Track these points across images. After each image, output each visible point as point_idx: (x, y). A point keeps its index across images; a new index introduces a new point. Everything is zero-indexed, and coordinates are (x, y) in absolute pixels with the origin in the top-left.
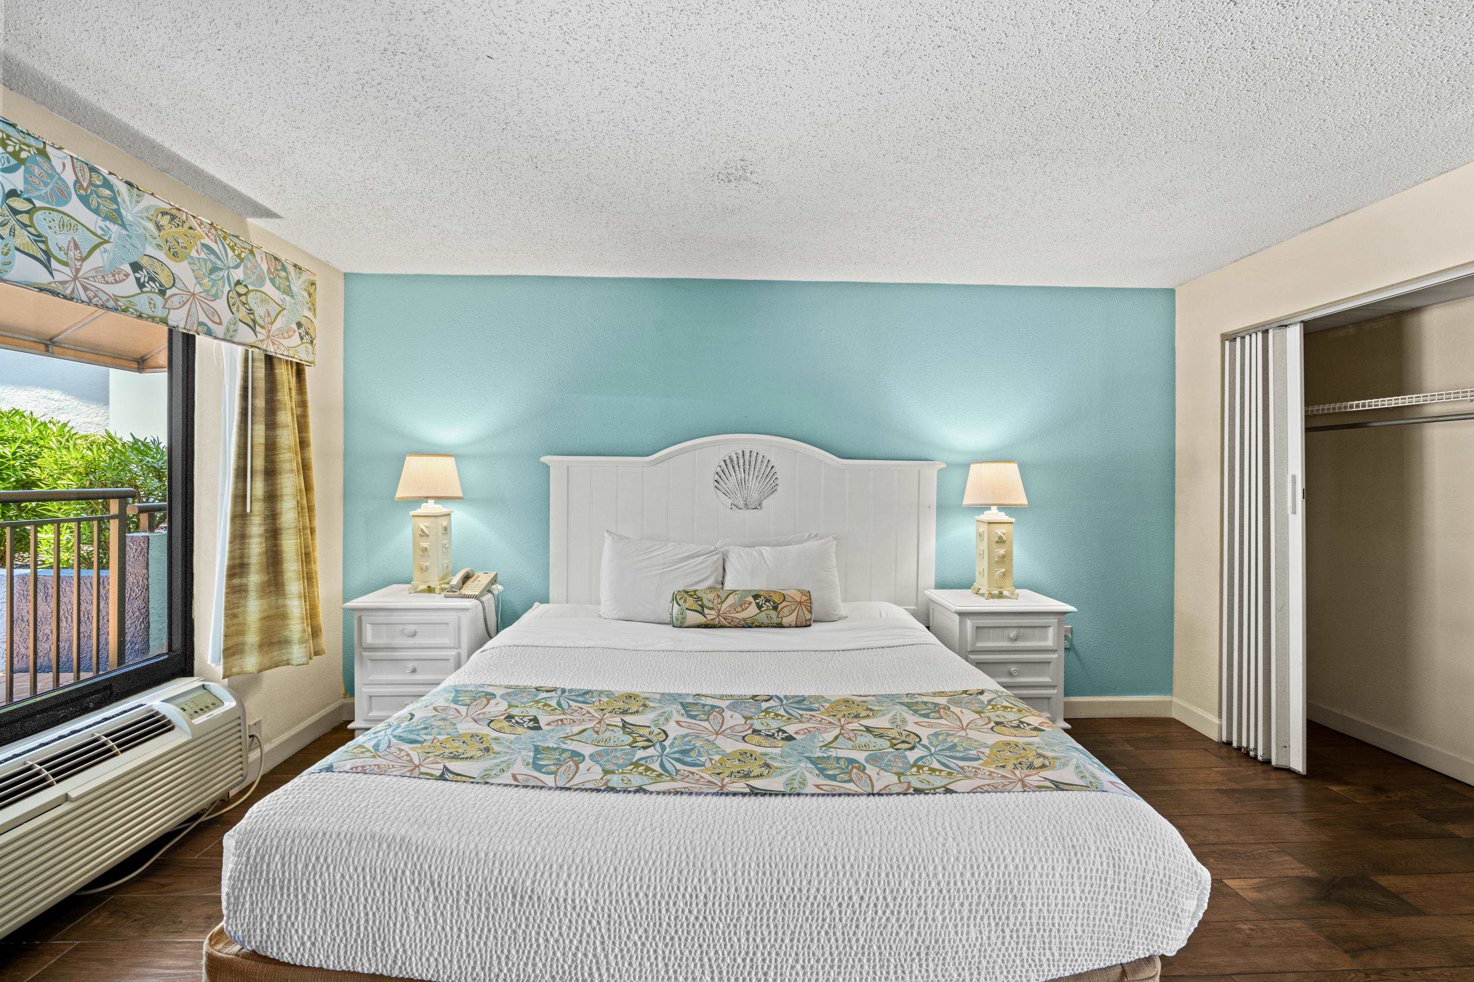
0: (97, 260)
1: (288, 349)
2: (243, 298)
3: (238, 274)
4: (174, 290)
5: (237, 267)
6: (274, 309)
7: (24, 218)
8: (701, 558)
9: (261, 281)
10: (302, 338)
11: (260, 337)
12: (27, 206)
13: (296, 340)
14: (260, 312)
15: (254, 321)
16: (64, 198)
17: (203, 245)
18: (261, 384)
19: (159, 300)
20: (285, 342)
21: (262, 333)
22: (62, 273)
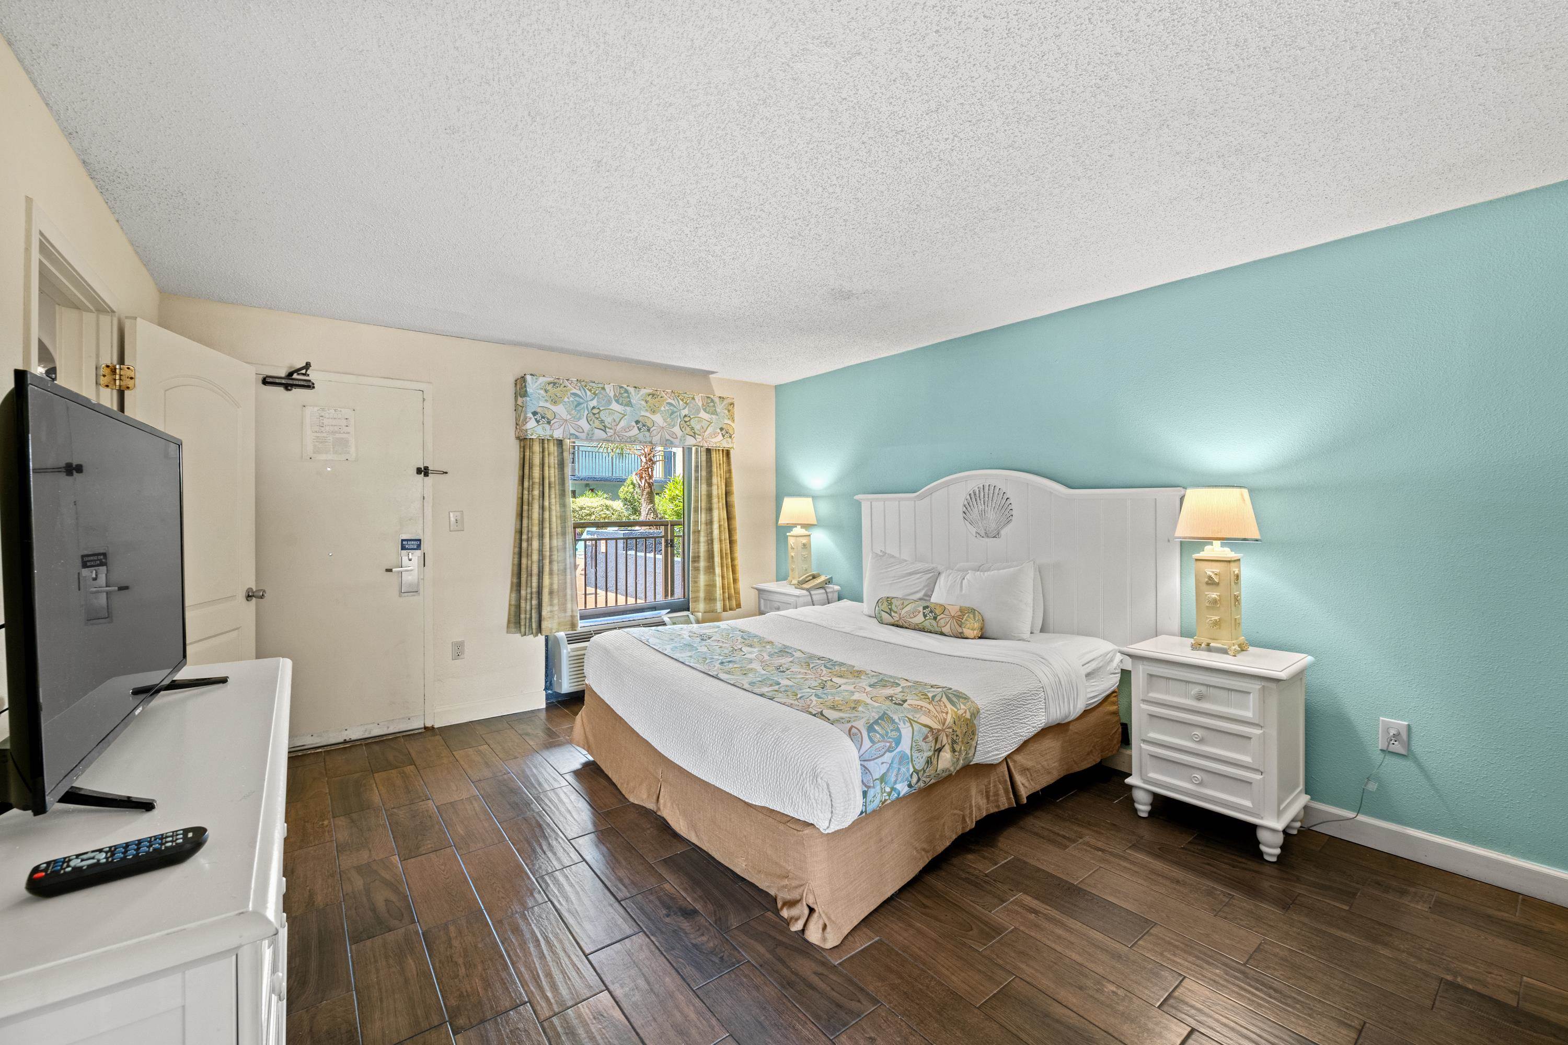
0: (622, 424)
1: (716, 443)
2: (688, 423)
3: (685, 412)
4: (654, 428)
5: (684, 409)
6: (705, 424)
7: (597, 416)
8: (918, 576)
9: (698, 411)
10: (723, 436)
11: (698, 440)
12: (598, 411)
13: (720, 437)
14: (697, 427)
15: (694, 433)
16: (609, 402)
17: (668, 403)
18: (704, 464)
19: (647, 434)
20: (714, 440)
21: (699, 438)
22: (610, 432)
